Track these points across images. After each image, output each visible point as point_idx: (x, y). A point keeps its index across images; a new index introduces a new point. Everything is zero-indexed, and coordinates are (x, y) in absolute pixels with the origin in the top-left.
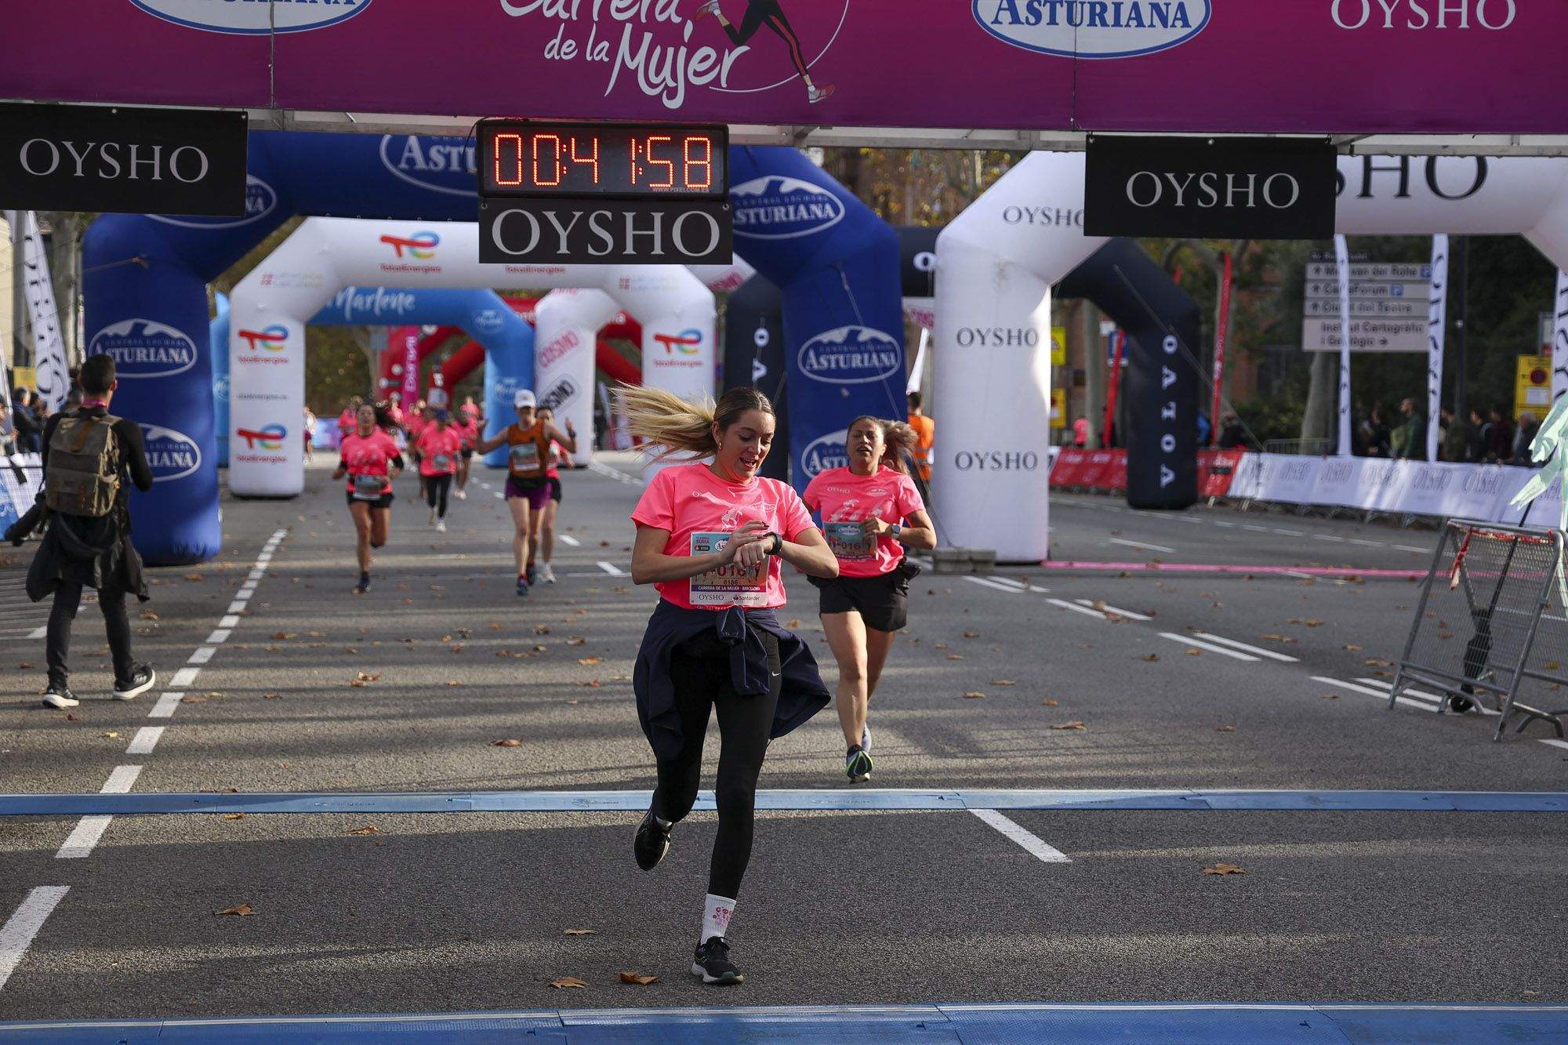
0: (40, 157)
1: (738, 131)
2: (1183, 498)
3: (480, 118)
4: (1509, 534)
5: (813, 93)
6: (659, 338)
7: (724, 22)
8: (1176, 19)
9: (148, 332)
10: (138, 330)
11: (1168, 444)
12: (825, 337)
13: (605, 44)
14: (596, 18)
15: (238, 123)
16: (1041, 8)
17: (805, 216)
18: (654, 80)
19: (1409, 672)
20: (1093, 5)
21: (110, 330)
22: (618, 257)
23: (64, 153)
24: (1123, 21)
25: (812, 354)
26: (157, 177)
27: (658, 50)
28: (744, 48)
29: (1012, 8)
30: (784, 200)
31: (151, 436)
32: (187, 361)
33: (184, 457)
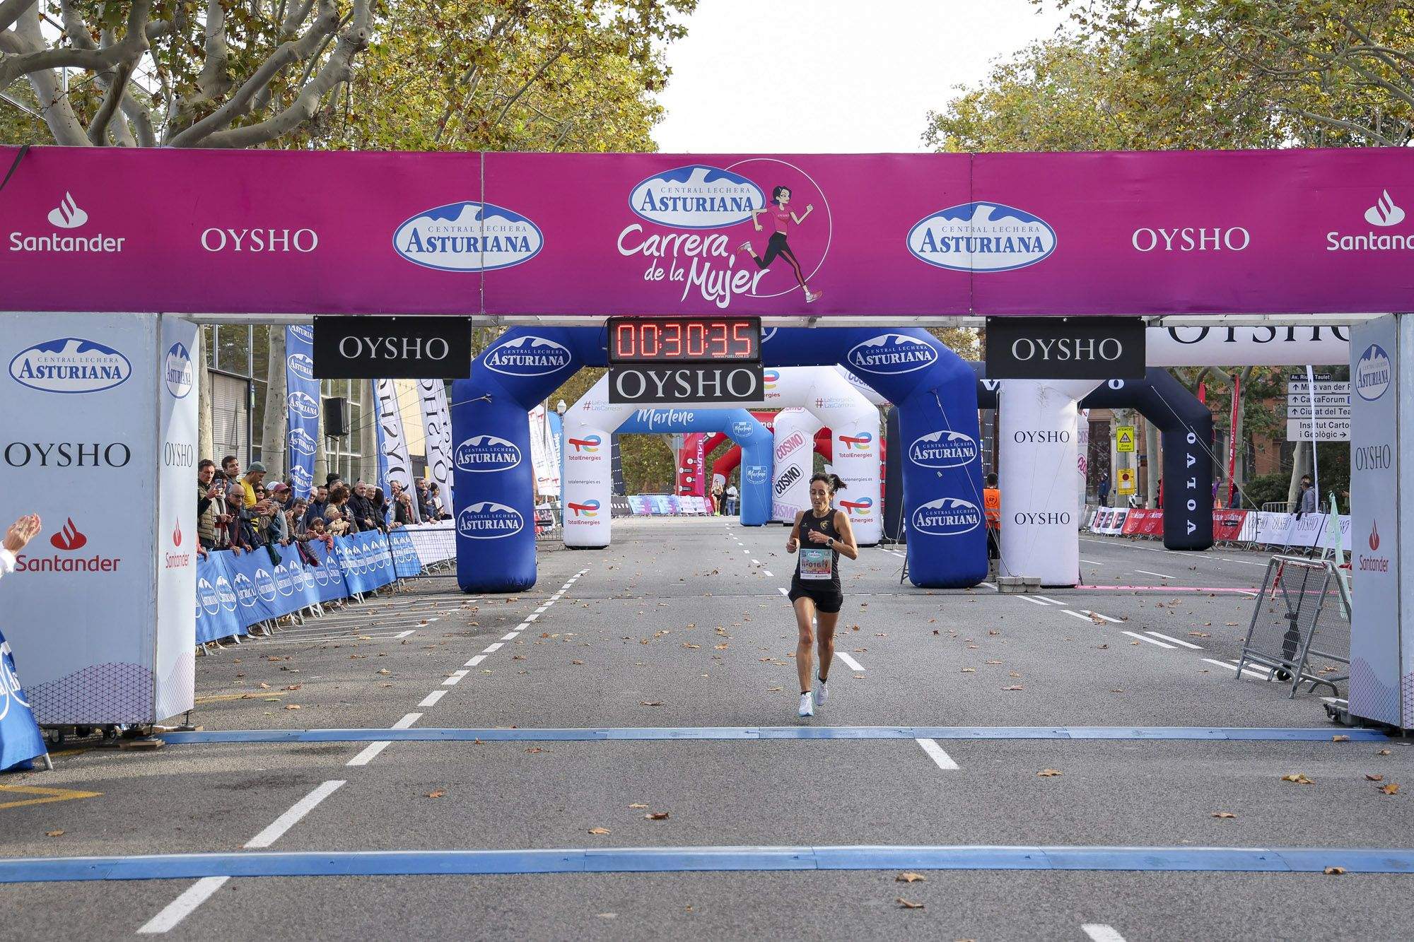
0: (351, 347)
1: (766, 320)
2: (1202, 543)
3: (609, 316)
4: (1303, 564)
5: (808, 296)
6: (842, 438)
7: (754, 255)
8: (1034, 247)
9: (490, 443)
10: (485, 441)
11: (1191, 505)
12: (926, 438)
13: (682, 271)
14: (676, 255)
15: (465, 325)
16: (949, 242)
17: (912, 359)
18: (711, 291)
19: (1248, 655)
20: (982, 239)
21: (467, 443)
22: (693, 398)
23: (365, 344)
24: (1002, 248)
25: (918, 449)
26: (419, 357)
27: (714, 273)
28: (766, 271)
29: (932, 243)
30: (898, 349)
31: (492, 510)
32: (515, 461)
33: (513, 522)
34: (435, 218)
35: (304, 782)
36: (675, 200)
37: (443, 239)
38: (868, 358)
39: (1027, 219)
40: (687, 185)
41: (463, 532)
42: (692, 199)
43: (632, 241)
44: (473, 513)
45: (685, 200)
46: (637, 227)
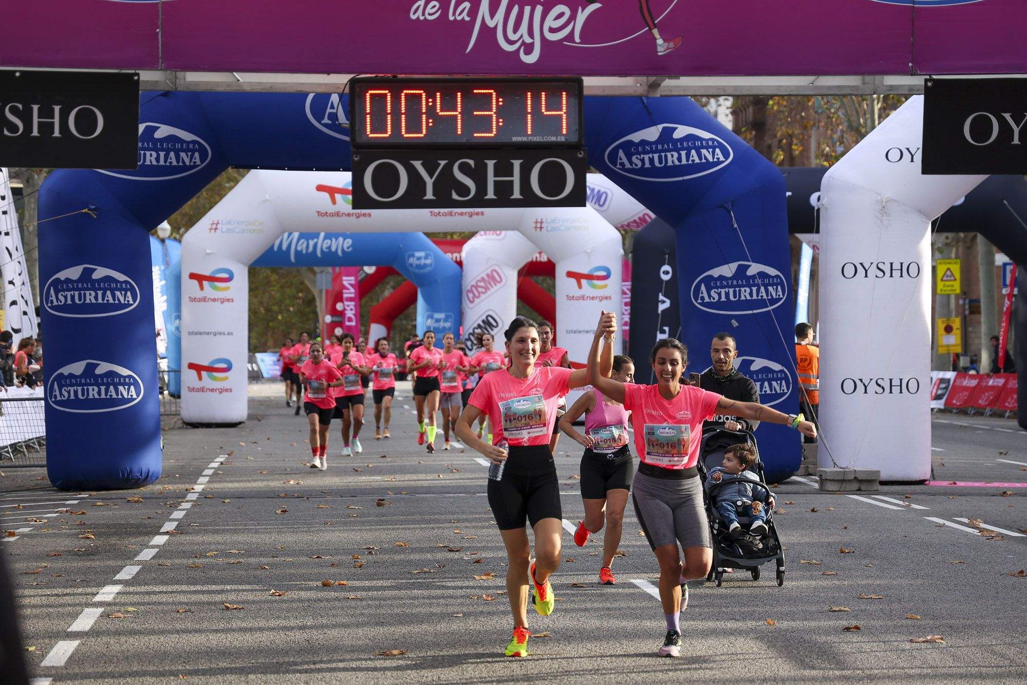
1: (592, 83)
3: (351, 76)
5: (660, 45)
6: (570, 274)
9: (96, 276)
10: (87, 273)
12: (716, 272)
13: (467, 5)
15: (131, 83)
17: (697, 161)
18: (512, 37)
21: (62, 275)
22: (480, 201)
25: (703, 288)
26: (57, 134)
27: (516, 10)
28: (596, 6)
30: (677, 146)
31: (98, 371)
32: (131, 302)
33: (129, 389)
38: (634, 159)
41: (56, 403)
44: (71, 376)
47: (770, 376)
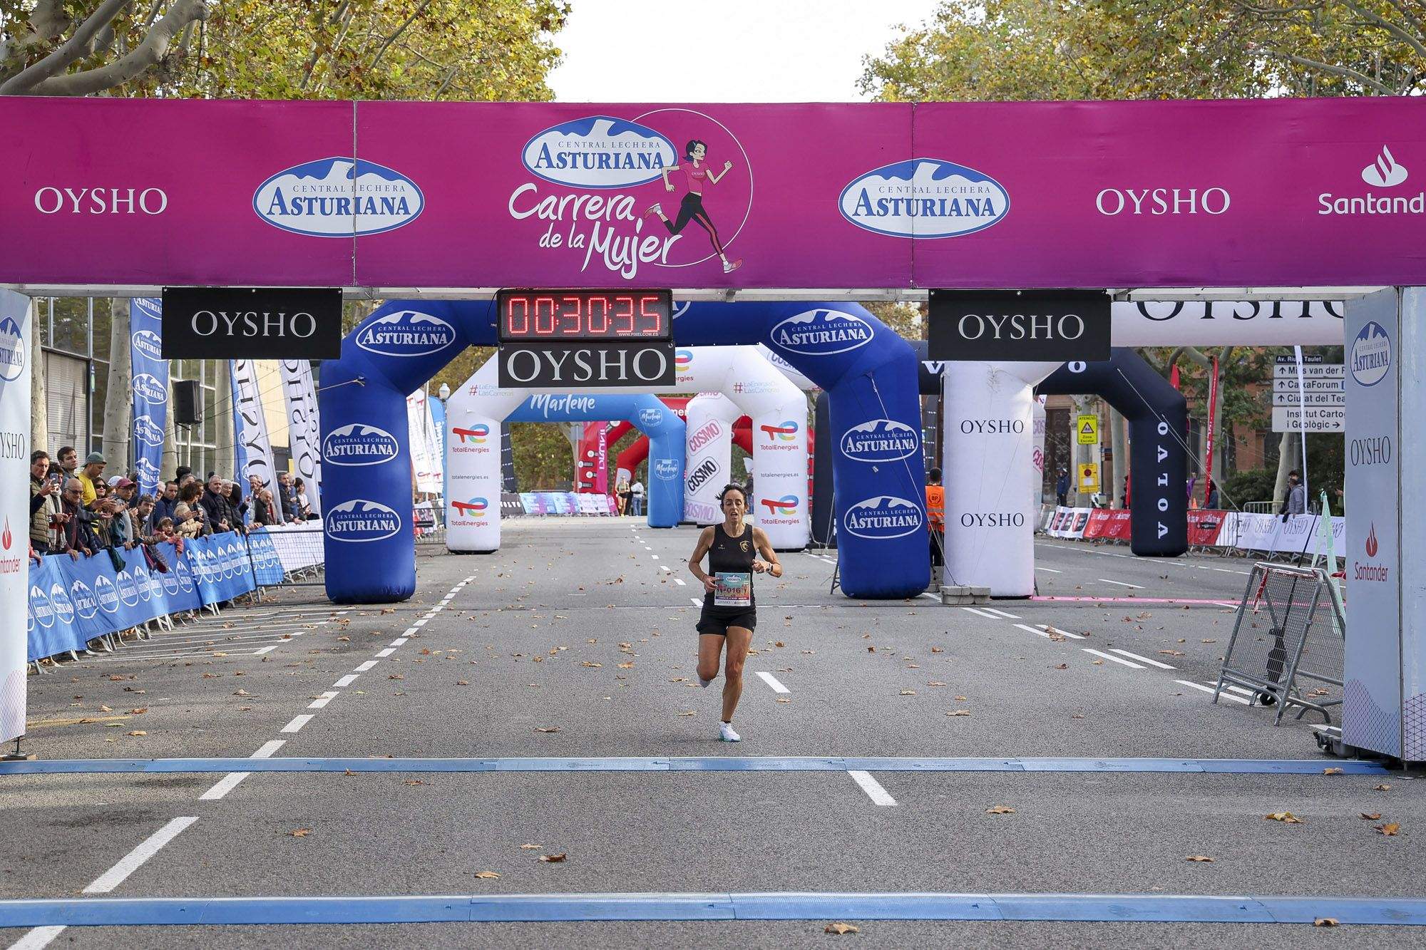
0: (205, 323)
1: (678, 293)
3: (499, 289)
5: (727, 266)
6: (764, 428)
7: (665, 219)
8: (984, 210)
9: (363, 433)
10: (357, 431)
11: (1163, 505)
12: (860, 428)
13: (582, 236)
14: (575, 219)
15: (334, 298)
16: (887, 204)
18: (615, 259)
19: (1228, 675)
20: (924, 201)
21: (337, 432)
23: (220, 320)
24: (947, 212)
25: (850, 440)
26: (282, 334)
27: (618, 239)
28: (678, 237)
29: (868, 205)
30: (829, 326)
31: (365, 509)
32: (391, 453)
33: (389, 523)
34: (301, 177)
35: (151, 819)
36: (574, 155)
37: (310, 200)
38: (794, 337)
39: (975, 179)
40: (587, 138)
41: (333, 534)
42: (594, 154)
43: (526, 202)
44: (344, 512)
45: (586, 155)
46: (531, 186)
47: (904, 512)
